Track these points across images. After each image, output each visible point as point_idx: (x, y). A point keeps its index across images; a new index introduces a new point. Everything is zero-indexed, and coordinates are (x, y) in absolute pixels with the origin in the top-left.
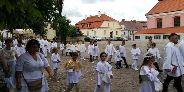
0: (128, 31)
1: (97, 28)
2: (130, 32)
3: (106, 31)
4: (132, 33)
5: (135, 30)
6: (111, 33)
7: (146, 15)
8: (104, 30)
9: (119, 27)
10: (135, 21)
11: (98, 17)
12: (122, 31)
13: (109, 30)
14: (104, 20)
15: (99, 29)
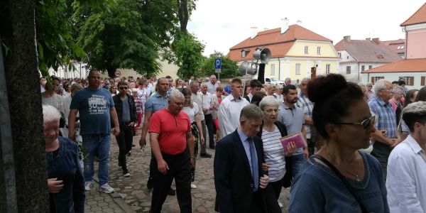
0: (356, 65)
1: (279, 58)
2: (363, 67)
3: (299, 64)
4: (367, 68)
5: (377, 63)
6: (313, 70)
7: (401, 26)
8: (294, 63)
9: (334, 56)
10: (378, 39)
11: (282, 32)
12: (341, 64)
13: (308, 62)
14: (296, 39)
15: (282, 60)
